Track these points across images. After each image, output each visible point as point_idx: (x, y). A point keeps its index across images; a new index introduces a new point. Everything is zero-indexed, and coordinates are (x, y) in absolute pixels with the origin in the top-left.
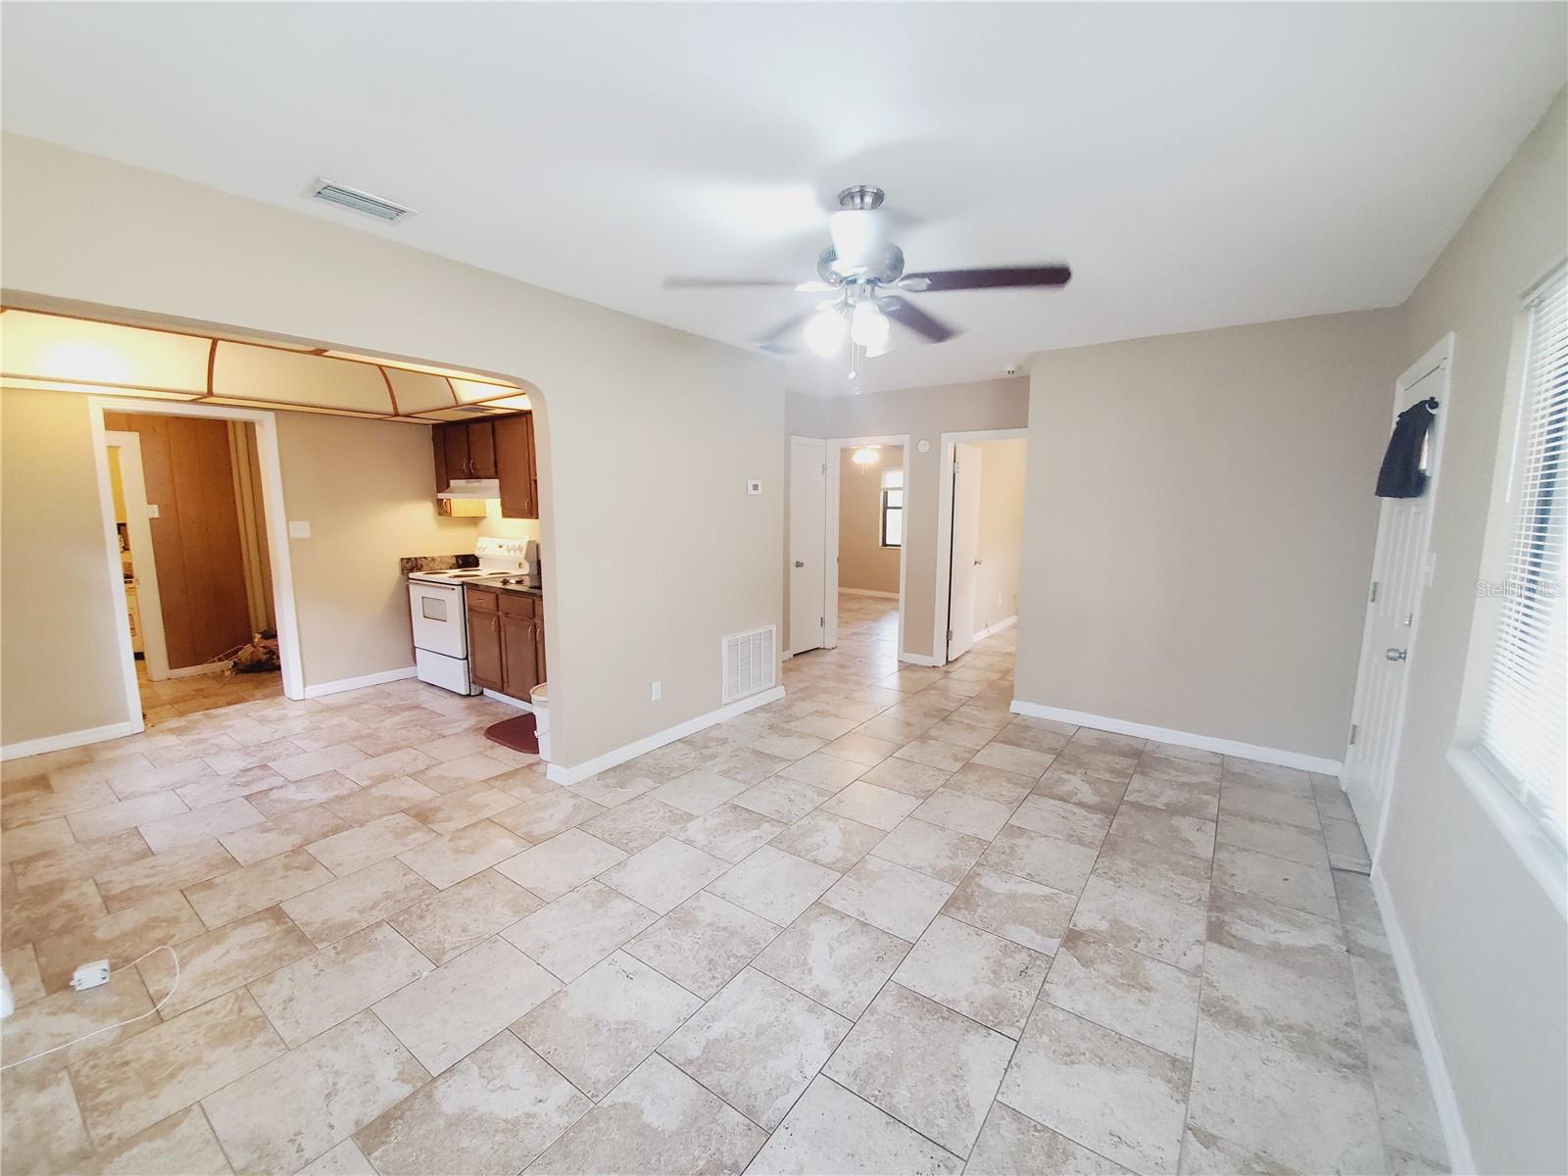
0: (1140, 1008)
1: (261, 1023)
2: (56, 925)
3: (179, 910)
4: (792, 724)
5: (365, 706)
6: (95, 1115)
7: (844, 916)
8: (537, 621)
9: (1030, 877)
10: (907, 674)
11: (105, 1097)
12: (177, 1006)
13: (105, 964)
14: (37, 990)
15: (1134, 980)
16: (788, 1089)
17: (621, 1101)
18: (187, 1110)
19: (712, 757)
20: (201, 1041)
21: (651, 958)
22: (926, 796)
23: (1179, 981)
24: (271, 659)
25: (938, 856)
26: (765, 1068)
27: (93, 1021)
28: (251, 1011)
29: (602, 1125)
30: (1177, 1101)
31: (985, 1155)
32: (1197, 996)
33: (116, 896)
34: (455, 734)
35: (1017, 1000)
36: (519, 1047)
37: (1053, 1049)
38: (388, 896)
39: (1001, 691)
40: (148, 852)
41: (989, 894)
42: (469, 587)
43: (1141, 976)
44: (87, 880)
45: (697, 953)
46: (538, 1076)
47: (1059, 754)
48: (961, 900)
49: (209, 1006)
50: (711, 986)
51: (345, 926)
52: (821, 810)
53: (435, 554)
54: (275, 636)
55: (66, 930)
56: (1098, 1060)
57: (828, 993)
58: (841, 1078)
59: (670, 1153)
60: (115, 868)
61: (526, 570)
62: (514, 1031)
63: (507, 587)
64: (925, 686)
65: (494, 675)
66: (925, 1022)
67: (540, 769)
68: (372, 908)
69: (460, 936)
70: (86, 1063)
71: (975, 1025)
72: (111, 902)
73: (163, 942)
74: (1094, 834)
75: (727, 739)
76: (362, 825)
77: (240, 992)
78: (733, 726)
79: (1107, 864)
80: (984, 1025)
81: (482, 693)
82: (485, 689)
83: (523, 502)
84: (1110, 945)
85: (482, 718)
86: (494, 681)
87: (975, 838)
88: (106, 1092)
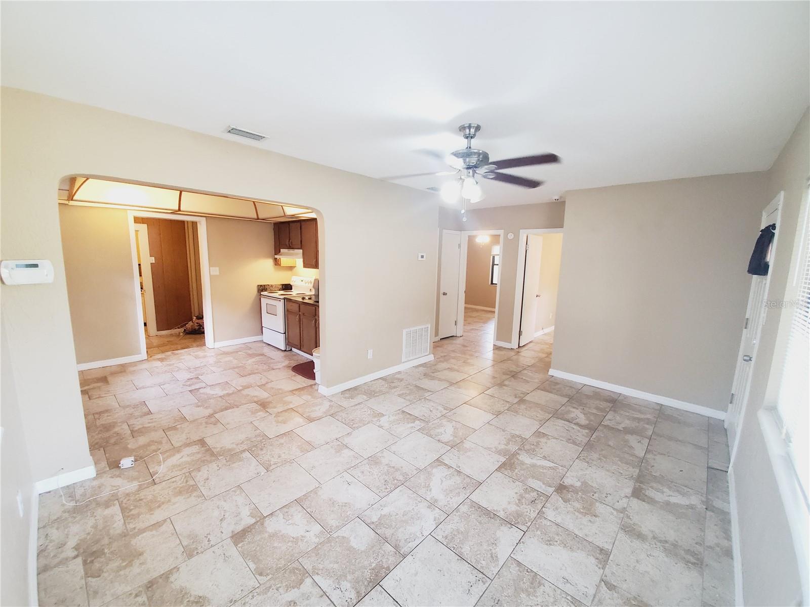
0: (589, 524)
1: (195, 488)
2: (112, 441)
3: (162, 438)
4: (436, 374)
5: (240, 353)
6: (129, 519)
7: (450, 467)
8: (316, 317)
9: (545, 458)
10: (496, 351)
11: (133, 512)
12: (161, 478)
13: (132, 458)
14: (105, 467)
15: (589, 511)
16: (415, 540)
17: (342, 535)
18: (165, 521)
19: (395, 387)
20: (170, 493)
21: (359, 477)
22: (498, 414)
23: (612, 514)
24: (200, 329)
25: (499, 443)
26: (405, 529)
27: (128, 482)
28: (191, 482)
29: (333, 544)
30: (599, 568)
31: (501, 579)
32: (620, 522)
33: (136, 431)
34: (279, 369)
35: (528, 514)
36: (300, 508)
37: (542, 537)
38: (248, 439)
39: (545, 364)
40: (150, 413)
41: (523, 463)
42: (287, 300)
43: (593, 509)
44: (124, 423)
45: (380, 476)
46: (307, 521)
47: (571, 398)
48: (508, 465)
49: (174, 479)
50: (385, 492)
51: (230, 450)
52: (445, 416)
53: (273, 284)
54: (202, 318)
55: (115, 444)
56: (563, 545)
57: (438, 500)
58: (439, 538)
59: (361, 559)
60: (136, 419)
61: (313, 293)
62: (297, 501)
63: (304, 301)
64: (506, 358)
65: (297, 342)
66: (482, 518)
67: (316, 387)
68: (241, 443)
69: (277, 459)
70: (126, 498)
71: (505, 522)
72: (134, 433)
73: (155, 451)
74: (582, 439)
75: (403, 379)
76: (238, 407)
77: (187, 474)
78: (407, 373)
79: (586, 455)
80: (510, 522)
81: (291, 350)
82: (293, 348)
83: (312, 261)
84: (580, 493)
85: (291, 362)
86: (296, 344)
87: (519, 436)
88: (133, 510)
